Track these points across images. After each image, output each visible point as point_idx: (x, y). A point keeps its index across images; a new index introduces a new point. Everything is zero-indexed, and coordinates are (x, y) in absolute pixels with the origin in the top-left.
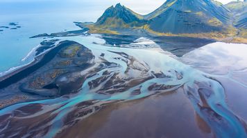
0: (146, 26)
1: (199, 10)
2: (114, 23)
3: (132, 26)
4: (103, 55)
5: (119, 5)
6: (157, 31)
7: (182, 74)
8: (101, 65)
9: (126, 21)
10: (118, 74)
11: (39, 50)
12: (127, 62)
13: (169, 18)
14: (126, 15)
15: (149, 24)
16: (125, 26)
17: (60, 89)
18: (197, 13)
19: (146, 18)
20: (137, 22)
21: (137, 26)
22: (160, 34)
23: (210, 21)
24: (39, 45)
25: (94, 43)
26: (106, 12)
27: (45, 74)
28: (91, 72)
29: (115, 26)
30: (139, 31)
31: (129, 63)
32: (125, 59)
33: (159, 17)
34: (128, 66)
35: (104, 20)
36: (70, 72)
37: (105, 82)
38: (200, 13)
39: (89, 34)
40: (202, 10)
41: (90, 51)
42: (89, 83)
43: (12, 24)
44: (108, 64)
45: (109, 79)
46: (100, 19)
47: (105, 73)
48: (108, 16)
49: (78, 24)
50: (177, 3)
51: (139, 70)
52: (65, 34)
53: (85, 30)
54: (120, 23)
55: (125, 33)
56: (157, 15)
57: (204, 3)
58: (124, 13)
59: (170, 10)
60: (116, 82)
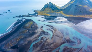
0: (62, 12)
1: (85, 5)
2: (48, 10)
3: (56, 12)
4: (42, 27)
5: (50, 3)
6: (66, 14)
7: (80, 40)
8: (41, 33)
9: (53, 10)
10: (48, 39)
11: (16, 24)
12: (53, 32)
13: (72, 9)
14: (53, 7)
15: (63, 11)
16: (53, 12)
17: (19, 49)
18: (84, 6)
19: (61, 8)
20: (58, 10)
21: (58, 11)
22: (67, 16)
23: (90, 10)
24: (16, 21)
25: (39, 20)
26: (45, 6)
27: (14, 38)
28: (36, 37)
29: (48, 12)
30: (58, 14)
31: (54, 32)
32: (52, 29)
33: (67, 8)
34: (53, 34)
35: (44, 9)
36: (26, 38)
37: (41, 45)
38: (86, 6)
39: (37, 16)
40: (86, 5)
41: (37, 24)
42: (34, 46)
43: (9, 11)
44: (44, 32)
45: (44, 42)
46: (42, 9)
47: (42, 39)
48: (46, 8)
49: (34, 11)
50: (75, 2)
51: (58, 37)
52: (28, 16)
53: (36, 13)
54: (51, 11)
55: (53, 15)
56: (66, 7)
57: (87, 1)
58: (52, 6)
59: (72, 5)
60: (47, 45)
